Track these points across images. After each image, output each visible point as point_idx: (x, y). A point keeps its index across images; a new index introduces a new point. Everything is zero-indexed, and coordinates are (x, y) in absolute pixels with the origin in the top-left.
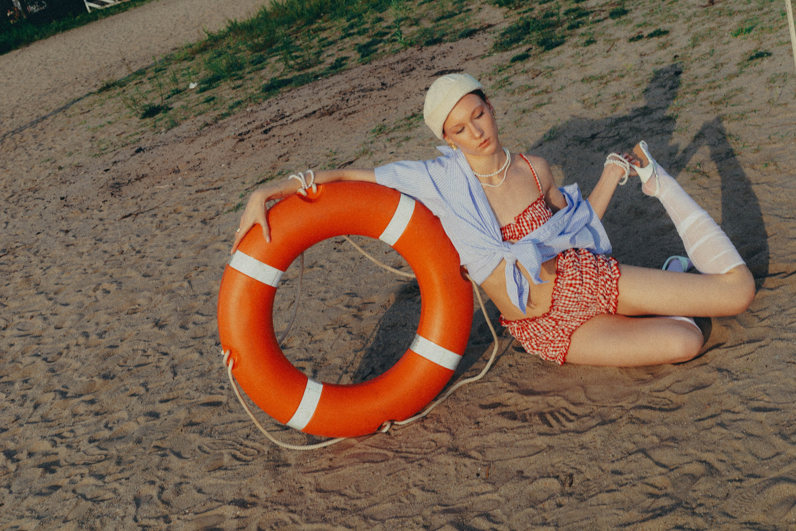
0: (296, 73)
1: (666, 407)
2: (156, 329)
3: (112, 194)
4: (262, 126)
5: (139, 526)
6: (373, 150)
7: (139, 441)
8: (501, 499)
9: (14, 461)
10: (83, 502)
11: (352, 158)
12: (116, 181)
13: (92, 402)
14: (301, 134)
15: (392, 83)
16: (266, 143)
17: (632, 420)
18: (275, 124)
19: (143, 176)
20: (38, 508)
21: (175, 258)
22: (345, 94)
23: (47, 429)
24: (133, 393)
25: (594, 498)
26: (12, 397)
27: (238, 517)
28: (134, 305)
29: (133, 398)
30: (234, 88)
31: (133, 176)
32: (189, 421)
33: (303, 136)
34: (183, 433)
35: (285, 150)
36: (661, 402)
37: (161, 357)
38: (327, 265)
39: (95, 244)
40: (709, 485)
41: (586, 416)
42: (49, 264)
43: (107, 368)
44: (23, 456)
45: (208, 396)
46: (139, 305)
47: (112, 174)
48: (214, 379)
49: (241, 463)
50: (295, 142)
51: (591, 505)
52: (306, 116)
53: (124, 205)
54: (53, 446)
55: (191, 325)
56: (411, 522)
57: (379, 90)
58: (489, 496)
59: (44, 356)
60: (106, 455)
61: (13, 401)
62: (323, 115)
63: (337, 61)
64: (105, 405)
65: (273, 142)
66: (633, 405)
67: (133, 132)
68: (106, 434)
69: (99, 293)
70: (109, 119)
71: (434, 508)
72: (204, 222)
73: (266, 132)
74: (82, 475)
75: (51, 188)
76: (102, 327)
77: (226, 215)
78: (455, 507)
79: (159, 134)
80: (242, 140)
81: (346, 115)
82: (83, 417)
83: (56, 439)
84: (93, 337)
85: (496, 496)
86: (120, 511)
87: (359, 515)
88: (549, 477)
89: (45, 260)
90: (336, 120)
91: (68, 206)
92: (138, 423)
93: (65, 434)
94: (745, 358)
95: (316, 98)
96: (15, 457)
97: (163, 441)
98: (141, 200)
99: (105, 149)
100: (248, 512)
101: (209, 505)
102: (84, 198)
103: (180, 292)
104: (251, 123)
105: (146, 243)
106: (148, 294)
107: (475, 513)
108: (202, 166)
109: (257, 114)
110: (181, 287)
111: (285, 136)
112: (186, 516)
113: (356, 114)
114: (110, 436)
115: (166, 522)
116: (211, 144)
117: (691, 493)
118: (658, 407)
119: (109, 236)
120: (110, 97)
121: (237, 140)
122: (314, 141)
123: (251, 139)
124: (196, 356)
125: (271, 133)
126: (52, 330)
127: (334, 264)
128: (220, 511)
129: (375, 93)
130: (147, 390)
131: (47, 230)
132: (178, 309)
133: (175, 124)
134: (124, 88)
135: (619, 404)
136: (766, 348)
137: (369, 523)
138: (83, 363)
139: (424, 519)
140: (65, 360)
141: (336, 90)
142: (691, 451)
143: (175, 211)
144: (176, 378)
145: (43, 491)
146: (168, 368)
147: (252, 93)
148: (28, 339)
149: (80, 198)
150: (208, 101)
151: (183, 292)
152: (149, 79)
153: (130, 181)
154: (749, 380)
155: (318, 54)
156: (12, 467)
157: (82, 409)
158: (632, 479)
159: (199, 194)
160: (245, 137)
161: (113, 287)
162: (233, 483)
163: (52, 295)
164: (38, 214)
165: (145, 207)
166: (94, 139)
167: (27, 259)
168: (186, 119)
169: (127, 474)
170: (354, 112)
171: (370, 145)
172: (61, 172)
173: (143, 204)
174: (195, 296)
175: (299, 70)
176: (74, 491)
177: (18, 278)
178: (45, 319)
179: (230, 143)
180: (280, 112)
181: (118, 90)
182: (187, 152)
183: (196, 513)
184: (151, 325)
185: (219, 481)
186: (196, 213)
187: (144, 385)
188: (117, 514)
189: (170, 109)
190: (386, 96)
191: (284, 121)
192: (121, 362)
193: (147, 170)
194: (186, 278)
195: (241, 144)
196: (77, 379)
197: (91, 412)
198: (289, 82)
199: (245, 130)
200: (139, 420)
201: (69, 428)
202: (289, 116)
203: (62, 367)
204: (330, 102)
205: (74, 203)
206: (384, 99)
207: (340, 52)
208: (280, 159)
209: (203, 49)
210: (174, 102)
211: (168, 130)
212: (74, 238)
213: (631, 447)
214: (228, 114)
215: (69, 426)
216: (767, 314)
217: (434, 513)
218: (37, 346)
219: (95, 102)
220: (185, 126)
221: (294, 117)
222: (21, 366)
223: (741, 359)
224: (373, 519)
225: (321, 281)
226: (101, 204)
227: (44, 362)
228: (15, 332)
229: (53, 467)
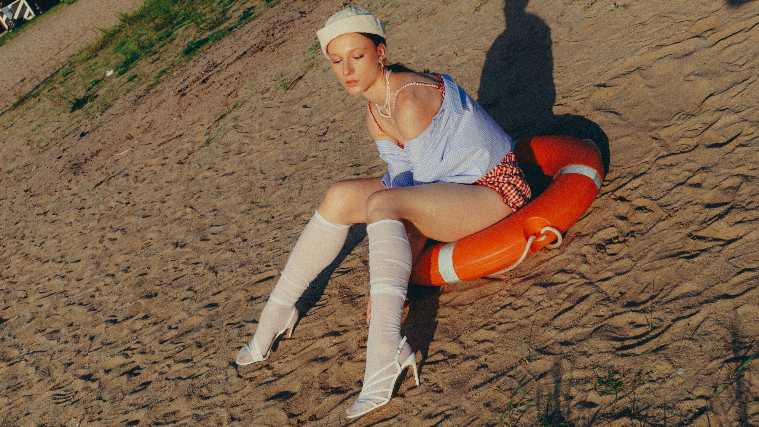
0: (209, 33)
1: (686, 150)
2: (179, 249)
3: (75, 174)
4: (198, 78)
5: (245, 380)
6: (318, 62)
7: (210, 326)
8: (570, 257)
9: (93, 381)
10: (181, 383)
11: (302, 74)
12: (72, 163)
13: (146, 317)
14: (240, 73)
15: (310, 10)
16: (208, 90)
17: (661, 168)
18: (210, 73)
19: (98, 152)
20: (140, 401)
21: (167, 196)
22: (268, 31)
23: (113, 349)
24: (182, 298)
25: (654, 228)
26: (63, 340)
27: (336, 344)
28: (145, 240)
29: (185, 301)
30: (153, 63)
31: (88, 155)
32: (250, 297)
33: (242, 74)
34: (249, 307)
35: (231, 89)
36: (680, 148)
37: (195, 266)
38: (320, 154)
39: (80, 212)
40: (750, 188)
41: (618, 178)
42: (42, 241)
43: (145, 290)
44: (101, 374)
45: (258, 275)
46: (151, 239)
47: (67, 158)
48: (256, 264)
49: (318, 307)
50: (237, 81)
51: (653, 234)
52: (238, 58)
53: (92, 178)
54: (126, 358)
55: (210, 237)
56: (497, 297)
57: (299, 19)
58: (558, 258)
59: (77, 302)
60: (183, 346)
61: (66, 342)
62: (254, 52)
63: (244, 12)
64: (160, 315)
65: (215, 87)
66: (656, 158)
67: (67, 125)
68: (174, 333)
69: (106, 243)
70: (38, 123)
71: (514, 281)
72: (181, 163)
73: (204, 82)
74: (169, 366)
75: (8, 188)
76: (124, 265)
77: (199, 152)
78: (531, 275)
79: (95, 119)
80: (184, 95)
81: (277, 46)
82: (143, 330)
83: (126, 352)
84: (120, 275)
85: (564, 256)
86: (221, 377)
87: (448, 306)
88: (606, 228)
89: (36, 239)
90: (268, 52)
91: (34, 195)
92: (201, 316)
93: (133, 347)
94: (740, 95)
95: (241, 42)
96: (93, 377)
97: (233, 318)
98: (106, 168)
99: (47, 145)
100: (343, 338)
101: (303, 345)
102: (48, 185)
103: (186, 217)
104: (186, 80)
105: (130, 196)
106: (155, 228)
107: (553, 273)
108: (154, 126)
109: (188, 72)
110: (185, 214)
111: (225, 79)
112: (286, 359)
113: (286, 43)
114: (178, 333)
115: (269, 369)
116: (153, 107)
117: (738, 198)
118: (679, 152)
119: (90, 202)
120: (29, 108)
121: (179, 96)
122: (255, 74)
123: (192, 91)
124: (229, 254)
125: (209, 81)
126: (74, 283)
127: (326, 152)
128: (317, 345)
129: (296, 23)
130: (195, 292)
131: (24, 218)
132: (192, 229)
133: (108, 106)
134: (38, 97)
135: (643, 161)
136: (755, 82)
137: (459, 309)
138: (120, 295)
139: (508, 291)
140: (99, 298)
141: (256, 31)
142: (722, 171)
143: (145, 165)
144: (218, 275)
145: (137, 389)
146: (206, 271)
147: (173, 61)
148: (54, 296)
149: (43, 186)
150: (131, 80)
151: (189, 217)
152: (61, 83)
153: (86, 159)
154: (750, 109)
155: (224, 12)
156: (95, 385)
157: (138, 325)
158: (680, 205)
159: (162, 147)
160: (185, 92)
161: (118, 235)
162: (318, 323)
163: (59, 259)
164: (7, 210)
165: (113, 173)
166: (30, 143)
167: (16, 244)
168: (116, 100)
169: (213, 350)
170: (283, 42)
171: (312, 60)
172: (11, 175)
173: (110, 171)
174: (203, 216)
175: (211, 29)
176: (167, 379)
177: (16, 260)
178: (63, 277)
179: (172, 101)
180: (211, 63)
181: (33, 101)
182: (133, 120)
183: (295, 354)
184: (172, 248)
185: (304, 326)
186: (168, 160)
187: (190, 289)
188: (218, 379)
189: (96, 97)
190: (309, 21)
191: (218, 68)
192: (157, 282)
193: (100, 146)
194: (186, 207)
195: (184, 98)
196: (121, 308)
197: (149, 324)
198: (206, 40)
199: (182, 86)
200: (200, 313)
201: (135, 341)
202: (221, 63)
203: (101, 304)
204: (257, 41)
205: (40, 192)
206: (308, 24)
207: (244, 5)
208: (230, 97)
209: (103, 45)
210: (98, 91)
211: (103, 112)
212: (55, 216)
213: (669, 185)
214: (157, 83)
215: (134, 340)
216: (744, 61)
217: (514, 284)
218: (66, 299)
219: (14, 117)
220: (117, 106)
221: (226, 63)
222: (58, 317)
223: (737, 97)
224: (461, 306)
225: (320, 166)
226: (67, 184)
227: (81, 307)
228: (38, 295)
229: (136, 372)
